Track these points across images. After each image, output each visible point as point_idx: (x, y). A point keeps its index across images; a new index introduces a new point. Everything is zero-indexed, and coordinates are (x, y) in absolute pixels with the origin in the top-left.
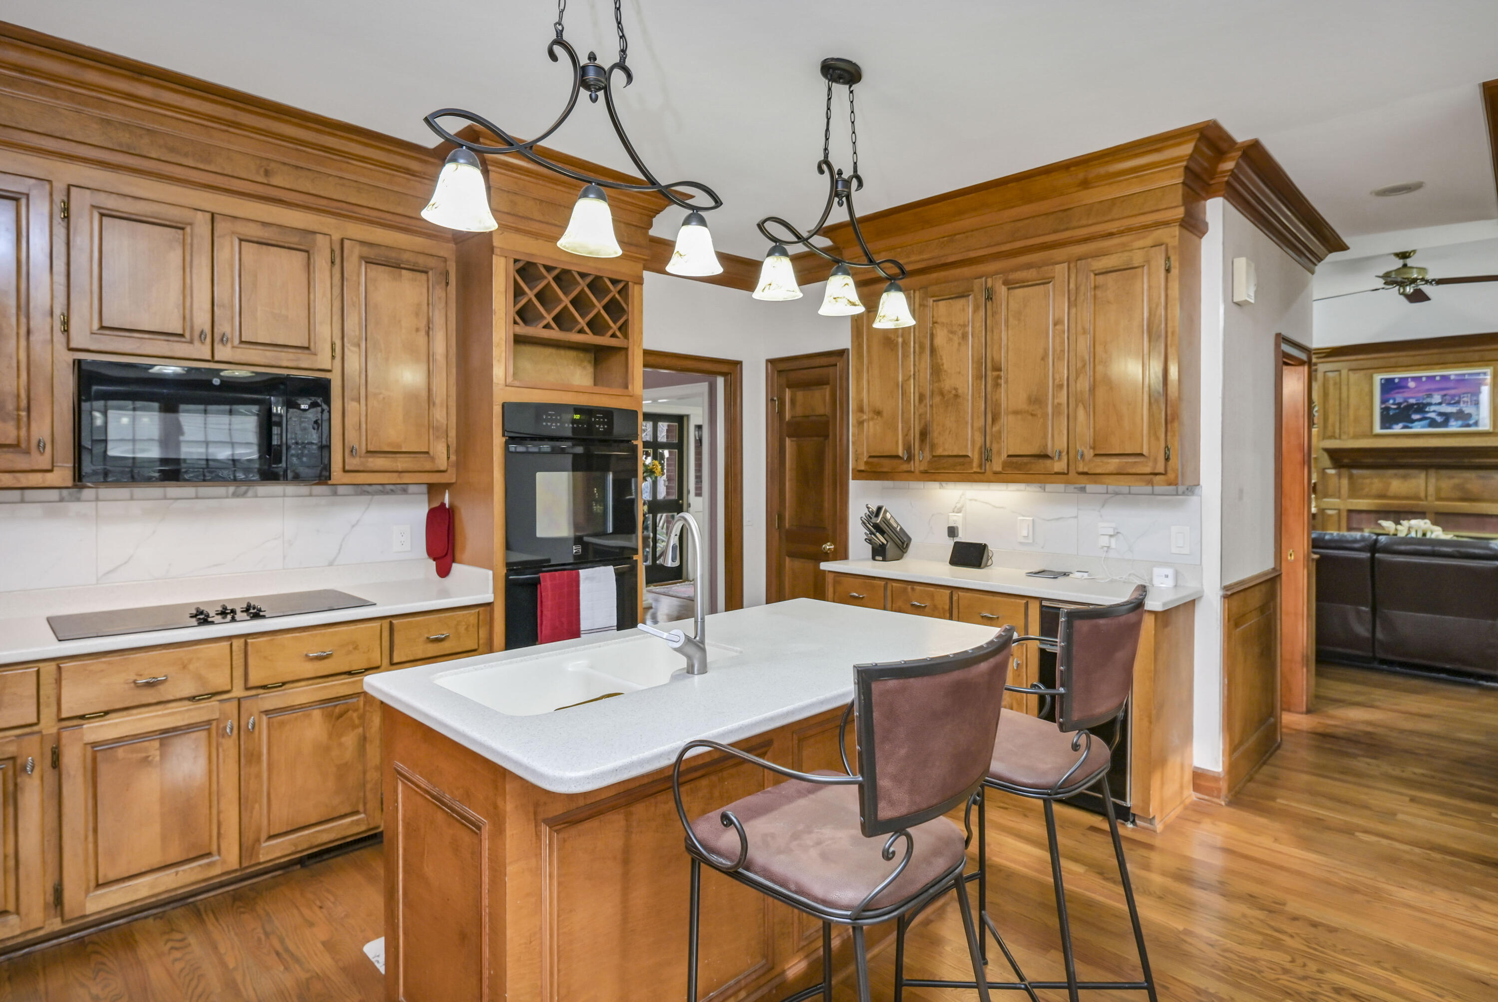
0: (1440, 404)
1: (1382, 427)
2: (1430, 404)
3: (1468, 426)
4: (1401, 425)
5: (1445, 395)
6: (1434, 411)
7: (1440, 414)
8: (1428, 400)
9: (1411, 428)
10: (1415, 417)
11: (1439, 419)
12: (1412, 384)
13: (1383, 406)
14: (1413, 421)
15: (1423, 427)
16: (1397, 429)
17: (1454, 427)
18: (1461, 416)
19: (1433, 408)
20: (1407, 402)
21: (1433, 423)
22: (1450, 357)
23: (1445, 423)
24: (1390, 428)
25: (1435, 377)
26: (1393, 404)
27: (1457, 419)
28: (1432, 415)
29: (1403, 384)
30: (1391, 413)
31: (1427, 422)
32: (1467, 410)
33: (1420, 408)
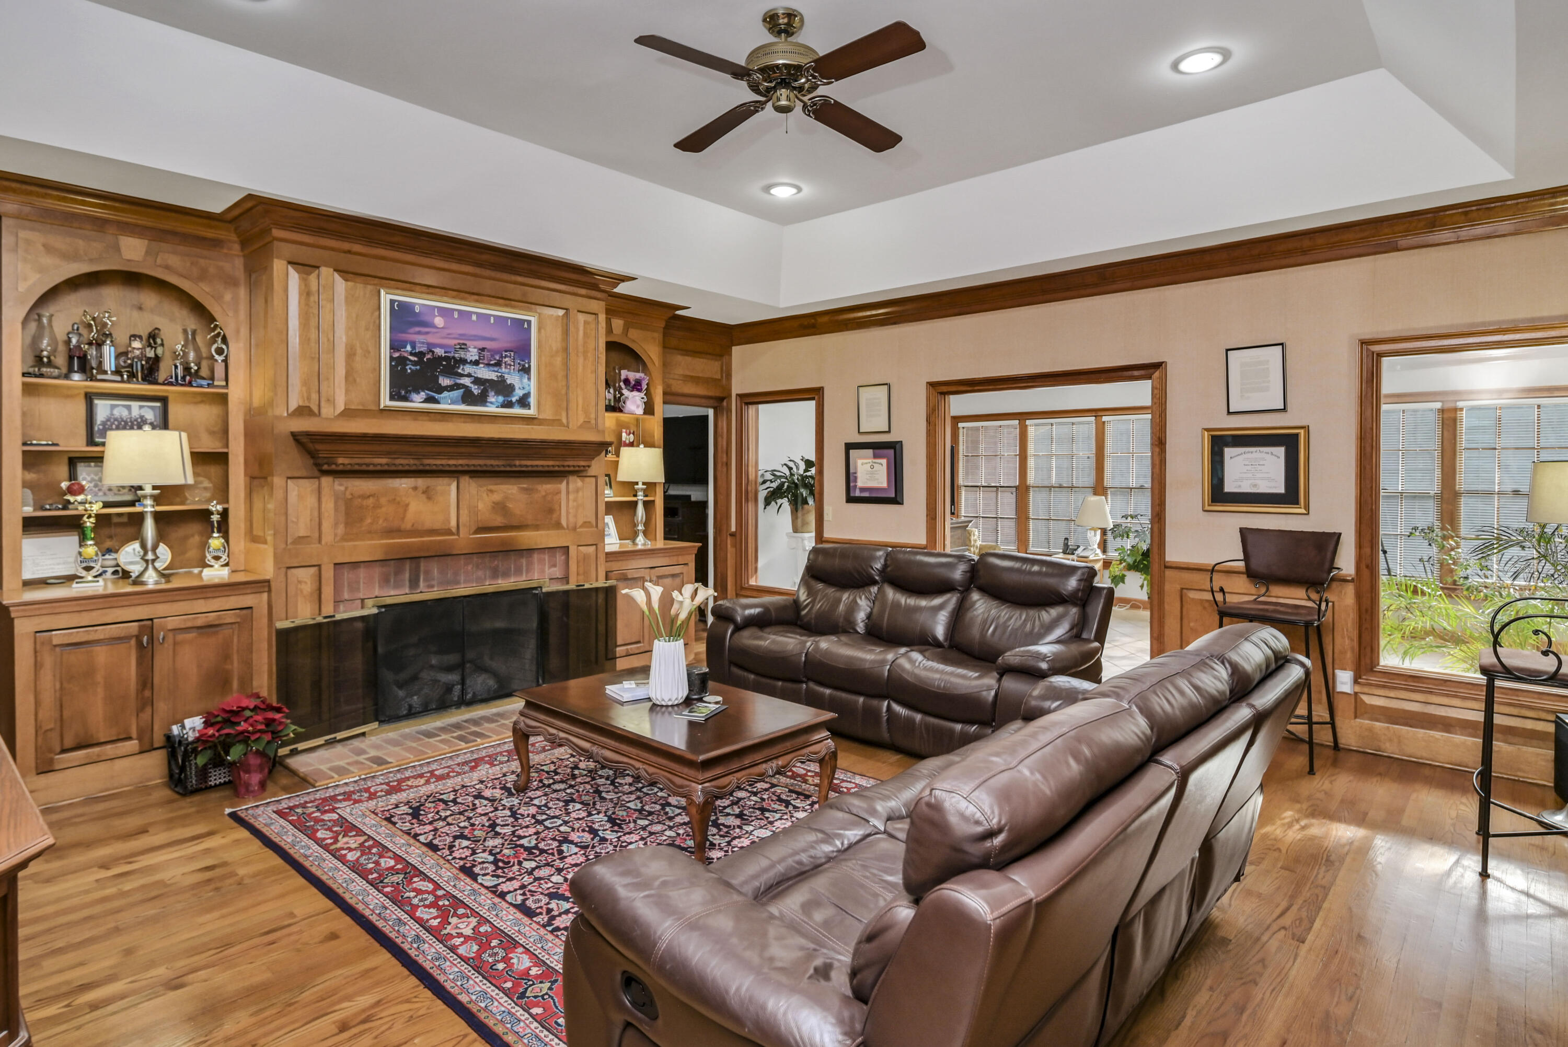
0: (476, 363)
1: (392, 398)
2: (464, 361)
3: (509, 405)
4: (423, 395)
5: (483, 349)
6: (469, 375)
7: (477, 381)
8: (461, 354)
9: (437, 401)
10: (445, 381)
11: (476, 390)
12: (439, 321)
13: (396, 355)
14: (441, 389)
15: (453, 403)
16: (417, 401)
17: (493, 407)
18: (503, 388)
19: (468, 369)
20: (433, 352)
21: (468, 397)
22: (487, 286)
23: (481, 399)
24: (405, 399)
25: (471, 313)
26: (411, 354)
27: (498, 393)
28: (466, 381)
29: (426, 318)
30: (409, 368)
31: (458, 393)
32: (513, 378)
33: (451, 365)
